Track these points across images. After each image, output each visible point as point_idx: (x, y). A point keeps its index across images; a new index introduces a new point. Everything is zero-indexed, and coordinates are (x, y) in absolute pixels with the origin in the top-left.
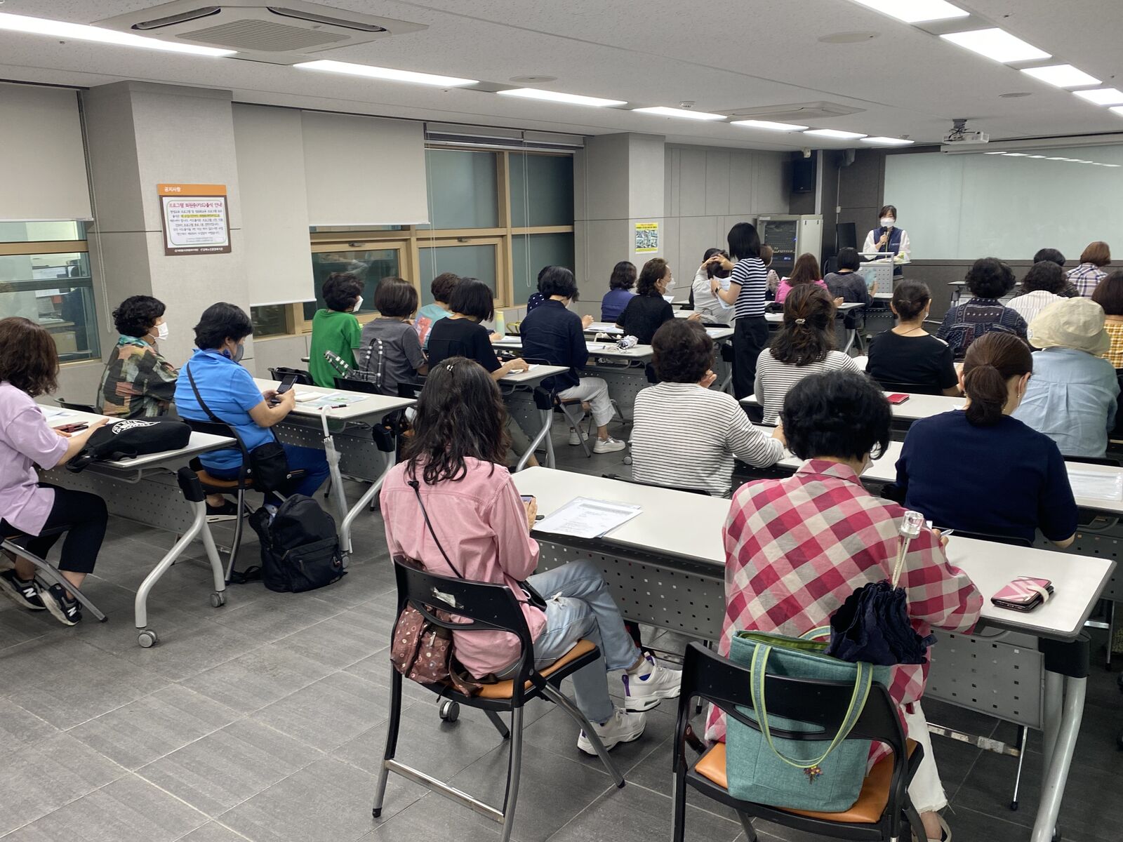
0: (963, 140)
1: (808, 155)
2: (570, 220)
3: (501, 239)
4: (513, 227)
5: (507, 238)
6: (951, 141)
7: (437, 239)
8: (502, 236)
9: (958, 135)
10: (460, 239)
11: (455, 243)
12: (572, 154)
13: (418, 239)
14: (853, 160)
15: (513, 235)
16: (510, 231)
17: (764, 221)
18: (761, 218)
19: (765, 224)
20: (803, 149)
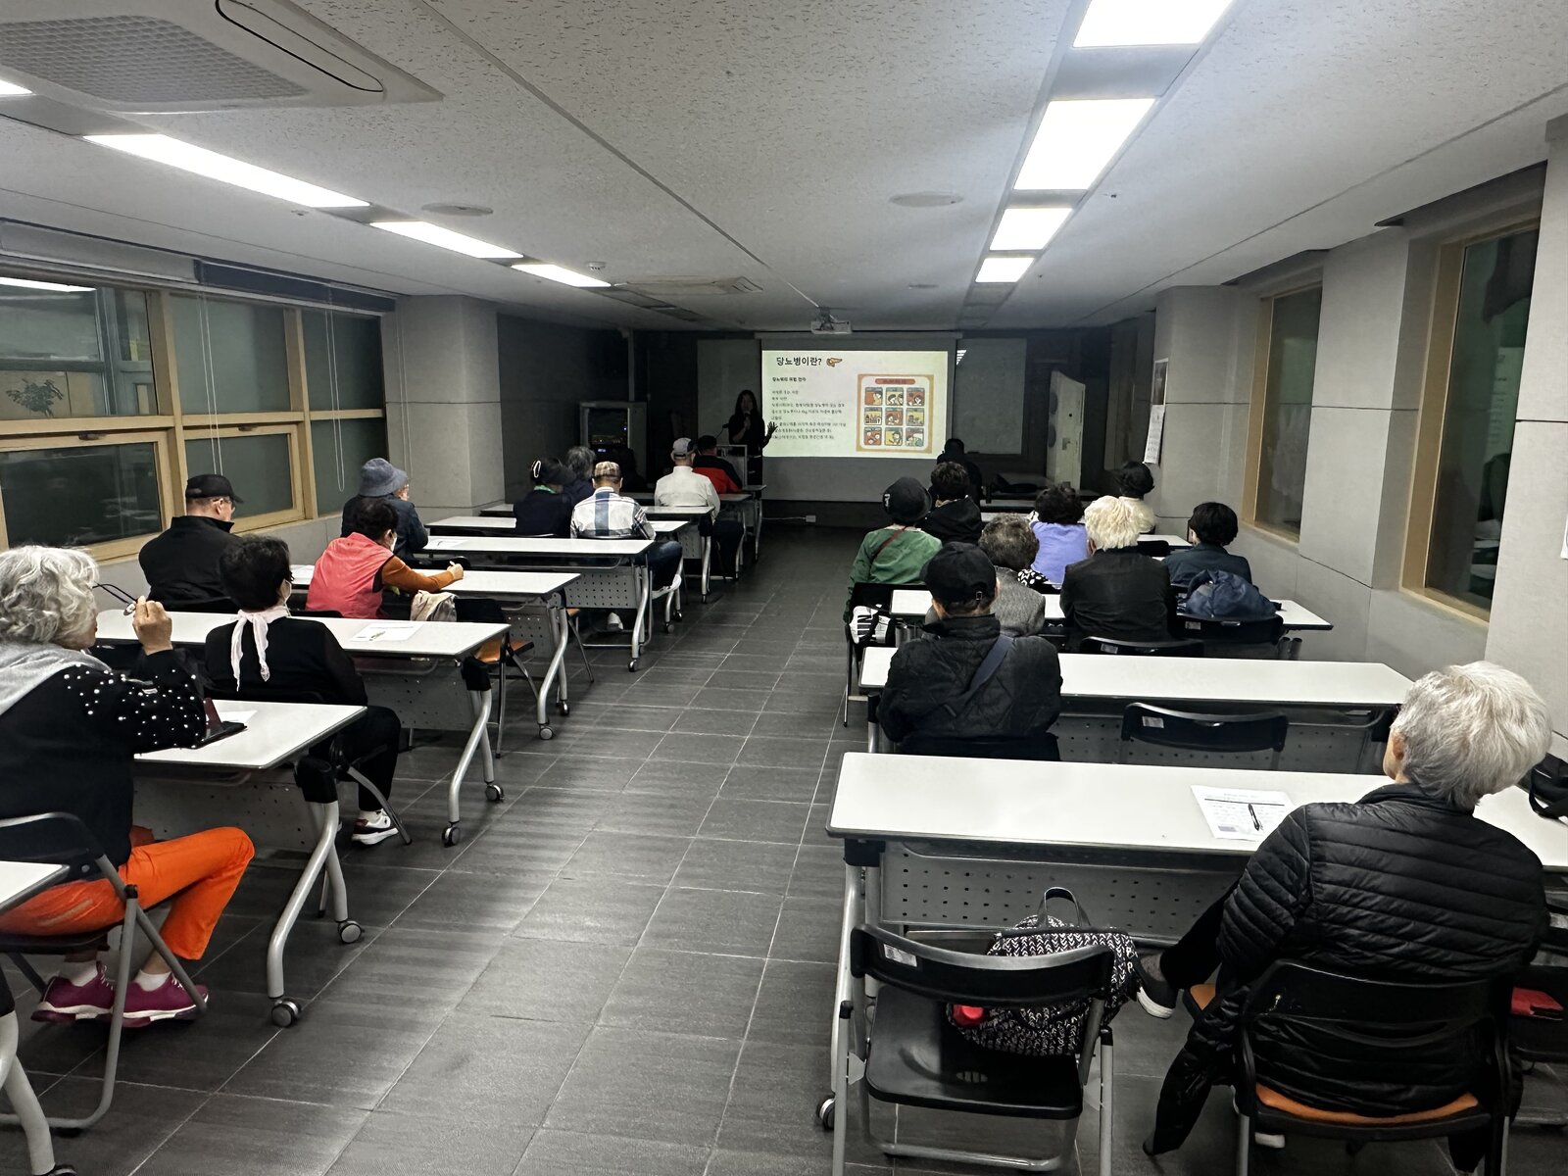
1: (626, 334)
2: (380, 403)
3: (295, 426)
4: (311, 409)
5: (304, 426)
7: (221, 426)
8: (297, 423)
10: (242, 427)
11: (235, 432)
12: (379, 317)
13: (185, 428)
15: (312, 422)
16: (308, 416)
17: (587, 408)
18: (584, 404)
19: (588, 411)
20: (620, 329)
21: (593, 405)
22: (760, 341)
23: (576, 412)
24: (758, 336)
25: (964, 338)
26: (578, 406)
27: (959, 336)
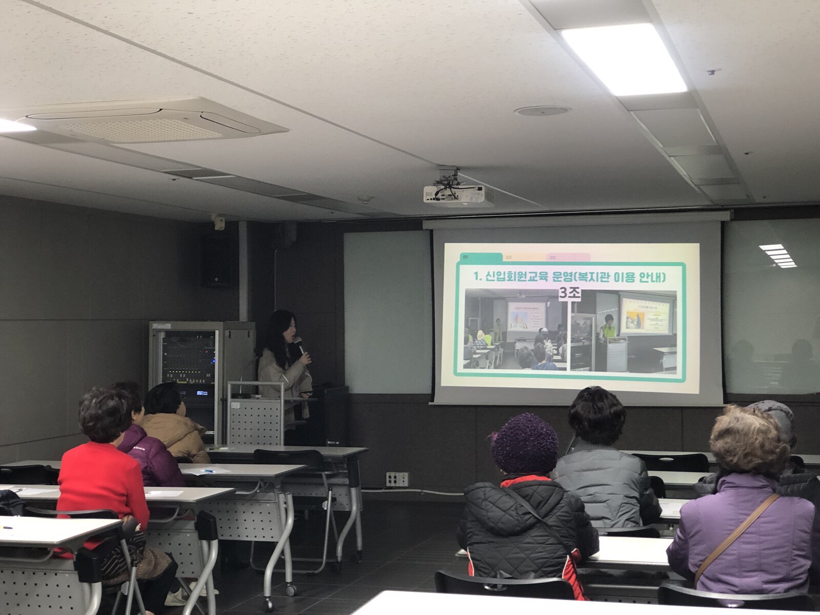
0: (456, 198)
1: (220, 225)
6: (438, 199)
9: (448, 192)
14: (294, 238)
17: (160, 331)
18: (156, 326)
19: (162, 335)
20: (213, 217)
21: (168, 326)
22: (431, 231)
23: (143, 337)
24: (427, 225)
25: (732, 220)
26: (147, 329)
27: (726, 216)
